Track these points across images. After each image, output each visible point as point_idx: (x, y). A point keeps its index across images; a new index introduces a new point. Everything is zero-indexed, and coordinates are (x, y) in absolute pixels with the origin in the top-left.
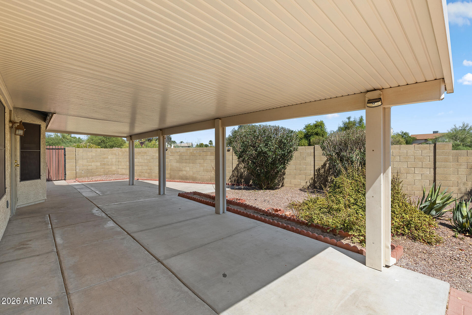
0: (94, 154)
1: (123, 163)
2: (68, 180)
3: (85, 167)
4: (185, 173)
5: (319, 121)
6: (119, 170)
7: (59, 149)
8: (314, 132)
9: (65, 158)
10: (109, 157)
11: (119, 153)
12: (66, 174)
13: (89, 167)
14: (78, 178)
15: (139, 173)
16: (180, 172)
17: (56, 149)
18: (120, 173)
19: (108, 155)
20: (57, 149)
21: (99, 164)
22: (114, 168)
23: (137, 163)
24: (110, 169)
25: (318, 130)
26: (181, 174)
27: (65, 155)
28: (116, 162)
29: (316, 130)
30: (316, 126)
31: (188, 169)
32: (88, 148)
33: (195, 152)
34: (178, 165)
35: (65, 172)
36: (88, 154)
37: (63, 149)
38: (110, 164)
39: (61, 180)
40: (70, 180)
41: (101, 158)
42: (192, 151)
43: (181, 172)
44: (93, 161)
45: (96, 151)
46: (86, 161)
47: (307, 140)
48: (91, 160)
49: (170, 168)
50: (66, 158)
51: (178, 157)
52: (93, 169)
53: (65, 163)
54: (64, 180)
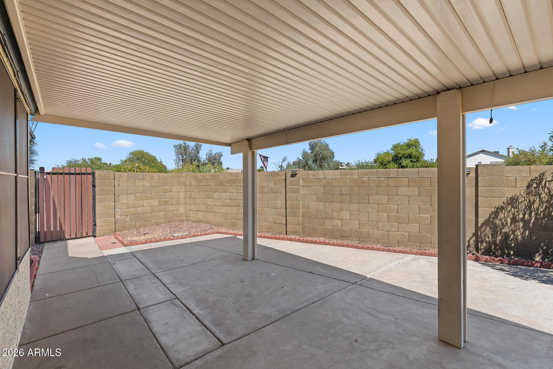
0: (148, 184)
1: (199, 200)
2: (100, 236)
3: (132, 210)
4: (339, 222)
5: (413, 139)
6: (191, 212)
7: (83, 174)
8: (406, 154)
9: (94, 192)
10: (174, 190)
11: (190, 182)
12: (95, 225)
13: (139, 210)
14: (119, 231)
15: (232, 219)
16: (327, 220)
17: (77, 174)
18: (193, 219)
19: (172, 185)
20: (79, 174)
21: (156, 203)
22: (182, 209)
23: (228, 200)
24: (176, 212)
25: (412, 151)
26: (328, 225)
27: (94, 186)
28: (185, 198)
29: (409, 151)
30: (409, 145)
31: (346, 215)
32: (137, 172)
33: (365, 179)
34: (320, 205)
35: (95, 221)
36: (138, 184)
37: (90, 174)
38: (174, 203)
39: (86, 237)
40: (104, 235)
41: (159, 191)
42: (356, 177)
43: (330, 221)
44: (147, 198)
45: (152, 178)
46: (133, 196)
47: (396, 164)
48: (144, 195)
49: (303, 212)
50: (96, 192)
51: (322, 190)
52: (146, 213)
53: (94, 203)
54: (92, 238)
